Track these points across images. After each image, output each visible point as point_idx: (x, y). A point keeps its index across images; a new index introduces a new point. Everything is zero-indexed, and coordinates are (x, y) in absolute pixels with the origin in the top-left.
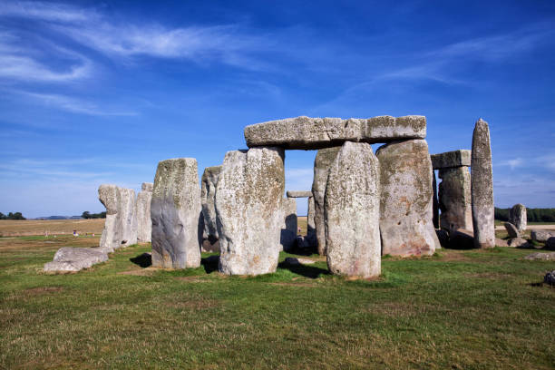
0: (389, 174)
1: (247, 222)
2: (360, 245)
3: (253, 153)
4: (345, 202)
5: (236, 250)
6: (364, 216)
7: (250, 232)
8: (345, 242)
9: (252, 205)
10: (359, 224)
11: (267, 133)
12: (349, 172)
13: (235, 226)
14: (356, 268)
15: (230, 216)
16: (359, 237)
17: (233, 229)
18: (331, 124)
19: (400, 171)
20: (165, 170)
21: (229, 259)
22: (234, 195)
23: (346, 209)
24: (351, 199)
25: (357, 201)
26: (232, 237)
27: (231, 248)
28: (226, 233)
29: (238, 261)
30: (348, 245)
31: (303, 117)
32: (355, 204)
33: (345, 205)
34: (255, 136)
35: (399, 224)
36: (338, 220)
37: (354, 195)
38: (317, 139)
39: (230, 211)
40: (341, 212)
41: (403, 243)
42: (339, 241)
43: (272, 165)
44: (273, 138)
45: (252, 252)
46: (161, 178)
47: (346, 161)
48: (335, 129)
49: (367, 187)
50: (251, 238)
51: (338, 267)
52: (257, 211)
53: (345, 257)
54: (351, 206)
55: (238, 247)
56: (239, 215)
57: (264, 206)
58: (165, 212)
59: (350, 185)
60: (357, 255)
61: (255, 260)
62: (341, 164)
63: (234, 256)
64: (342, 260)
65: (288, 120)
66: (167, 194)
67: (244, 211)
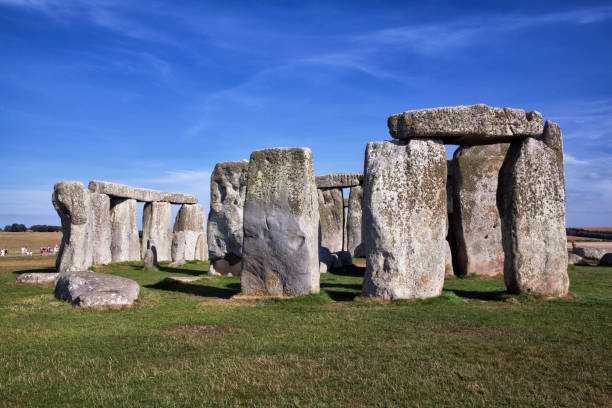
0: (476, 179)
1: (412, 233)
2: (553, 258)
3: (415, 145)
4: (536, 209)
5: (400, 269)
6: (555, 225)
7: (416, 245)
8: (536, 256)
9: (417, 211)
10: (551, 234)
11: (438, 121)
12: (536, 174)
13: (397, 238)
14: (549, 286)
15: (390, 224)
16: (551, 250)
17: (394, 242)
18: (514, 116)
19: (489, 177)
20: (267, 162)
21: (389, 279)
22: (396, 198)
23: (537, 217)
24: (541, 205)
25: (548, 207)
26: (394, 252)
27: (392, 265)
28: (384, 246)
29: (402, 281)
30: (539, 259)
31: (482, 105)
32: (546, 212)
33: (535, 212)
34: (421, 124)
35: (486, 237)
36: (528, 230)
37: (545, 200)
38: (499, 133)
39: (390, 218)
40: (531, 219)
41: (489, 259)
42: (529, 254)
43: (441, 162)
44: (446, 129)
45: (420, 270)
46: (260, 174)
47: (534, 160)
48: (519, 122)
49: (557, 192)
50: (417, 253)
51: (529, 285)
52: (423, 219)
53: (535, 273)
54: (542, 213)
55: (401, 263)
56: (402, 224)
57: (431, 213)
58: (272, 220)
59: (540, 188)
60: (549, 270)
61: (424, 279)
62: (528, 163)
63: (396, 275)
64: (533, 276)
65: (463, 107)
66: (276, 194)
67: (408, 219)
